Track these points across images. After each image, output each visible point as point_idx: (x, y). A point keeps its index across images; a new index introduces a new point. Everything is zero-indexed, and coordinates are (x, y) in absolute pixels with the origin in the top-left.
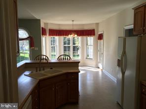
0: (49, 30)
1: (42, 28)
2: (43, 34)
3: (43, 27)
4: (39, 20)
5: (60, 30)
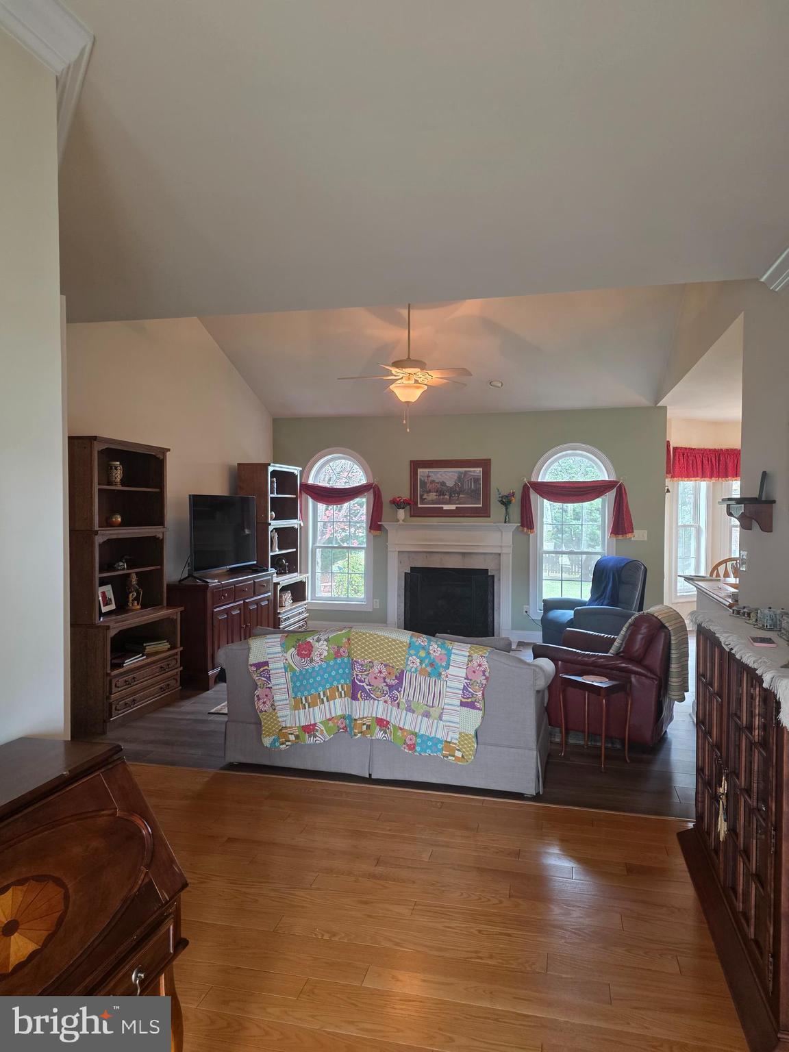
0: (675, 449)
5: (722, 450)
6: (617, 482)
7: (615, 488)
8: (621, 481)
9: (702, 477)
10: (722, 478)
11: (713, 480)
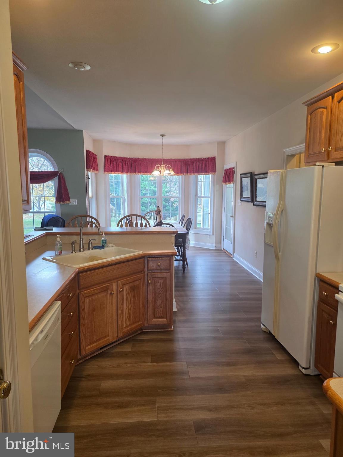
0: (105, 156)
1: (88, 152)
2: (88, 167)
3: (91, 150)
4: (80, 132)
5: (133, 158)
6: (57, 172)
7: (58, 176)
8: (60, 172)
9: (122, 172)
10: (134, 173)
11: (129, 174)
